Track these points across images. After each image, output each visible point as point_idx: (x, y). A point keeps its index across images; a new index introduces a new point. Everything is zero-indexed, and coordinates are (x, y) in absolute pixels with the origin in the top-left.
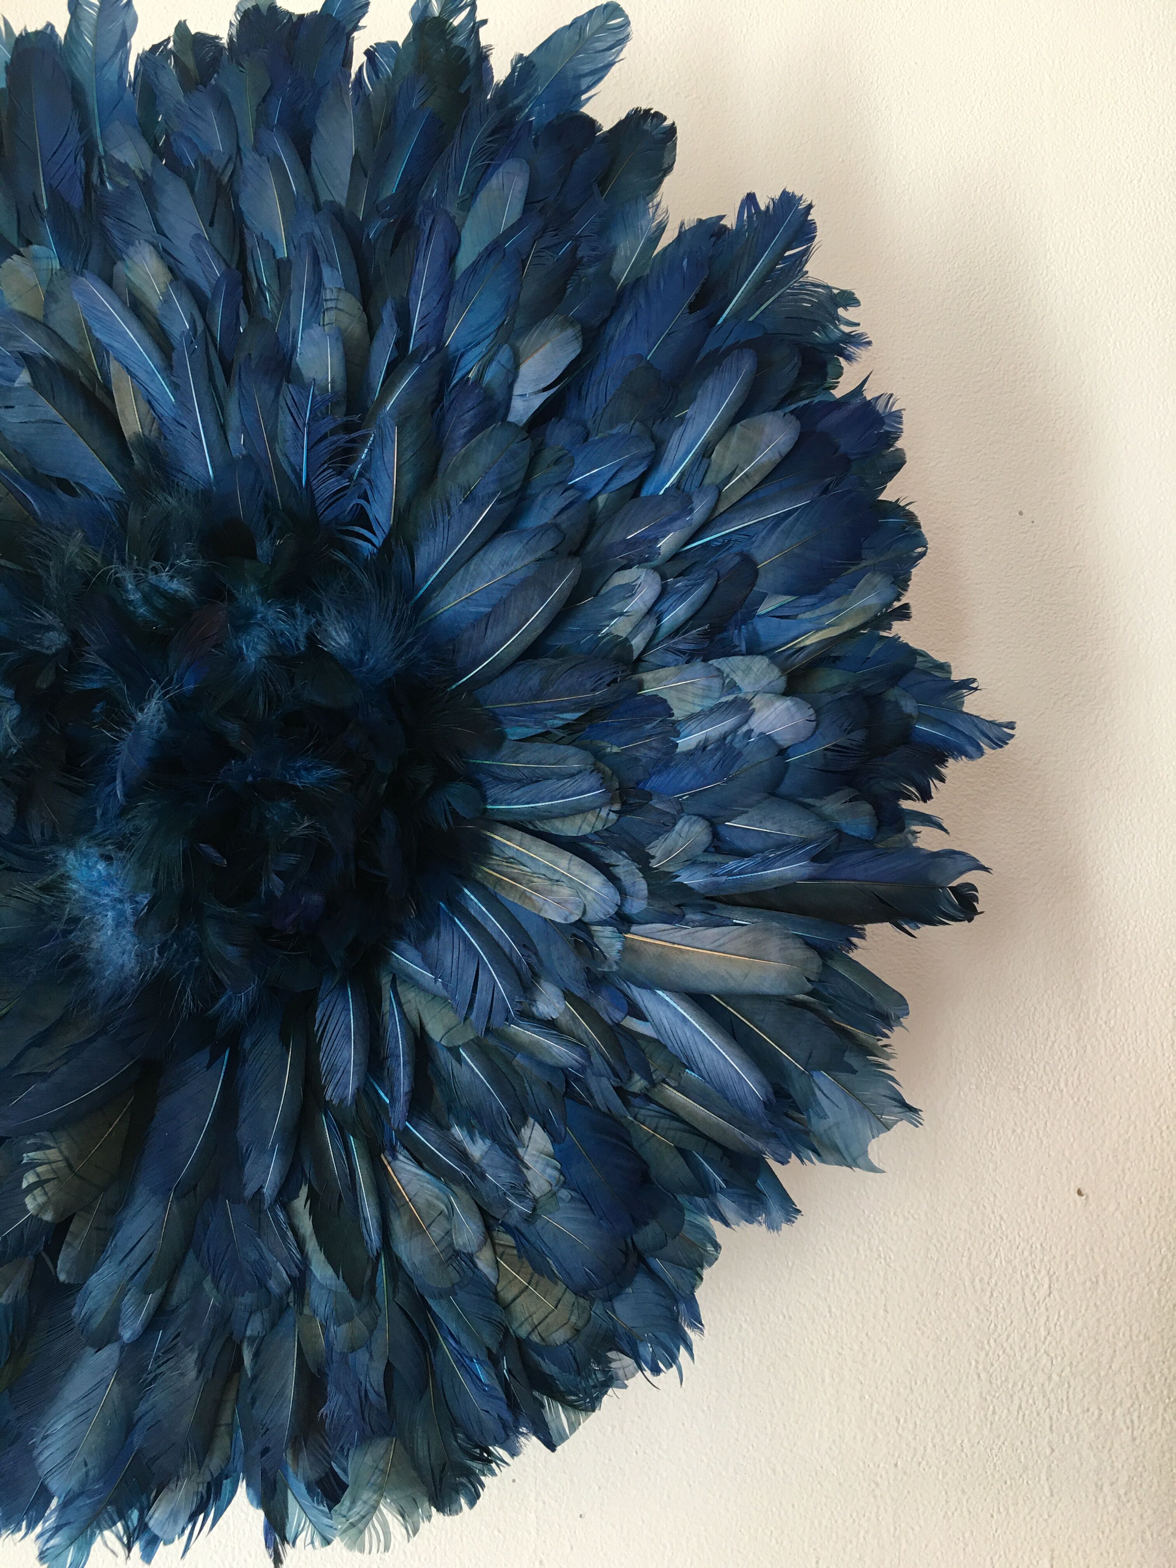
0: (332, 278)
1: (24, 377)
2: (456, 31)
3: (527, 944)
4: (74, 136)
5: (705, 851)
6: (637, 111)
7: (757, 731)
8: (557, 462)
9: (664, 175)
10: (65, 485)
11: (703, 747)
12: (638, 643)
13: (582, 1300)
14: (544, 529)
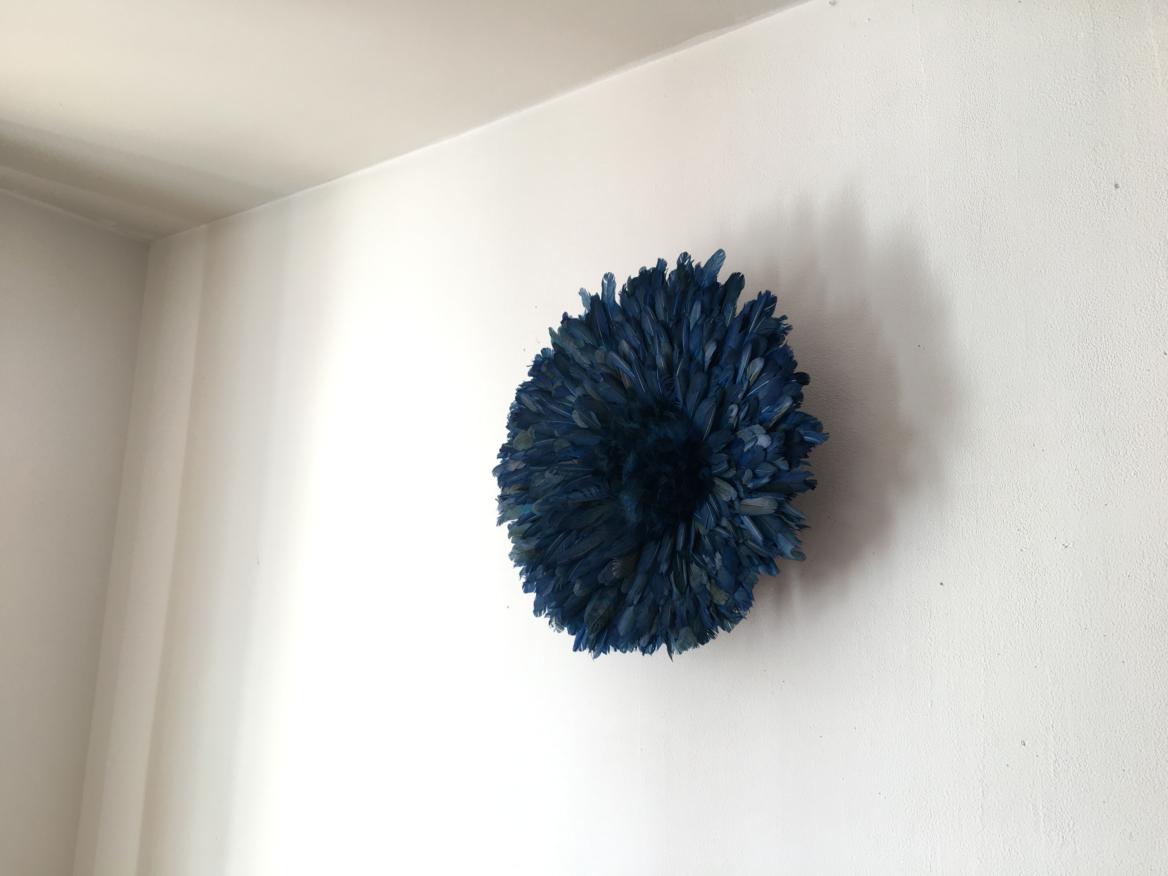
0: (663, 340)
1: (602, 379)
2: (686, 266)
3: (720, 508)
4: (605, 319)
5: (753, 478)
6: (733, 273)
7: (759, 444)
8: (715, 378)
9: (741, 291)
10: (615, 403)
11: (748, 450)
12: (735, 424)
13: (727, 594)
14: (712, 397)
